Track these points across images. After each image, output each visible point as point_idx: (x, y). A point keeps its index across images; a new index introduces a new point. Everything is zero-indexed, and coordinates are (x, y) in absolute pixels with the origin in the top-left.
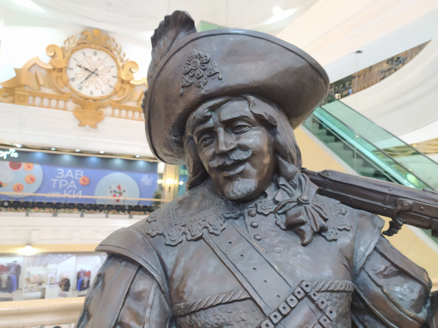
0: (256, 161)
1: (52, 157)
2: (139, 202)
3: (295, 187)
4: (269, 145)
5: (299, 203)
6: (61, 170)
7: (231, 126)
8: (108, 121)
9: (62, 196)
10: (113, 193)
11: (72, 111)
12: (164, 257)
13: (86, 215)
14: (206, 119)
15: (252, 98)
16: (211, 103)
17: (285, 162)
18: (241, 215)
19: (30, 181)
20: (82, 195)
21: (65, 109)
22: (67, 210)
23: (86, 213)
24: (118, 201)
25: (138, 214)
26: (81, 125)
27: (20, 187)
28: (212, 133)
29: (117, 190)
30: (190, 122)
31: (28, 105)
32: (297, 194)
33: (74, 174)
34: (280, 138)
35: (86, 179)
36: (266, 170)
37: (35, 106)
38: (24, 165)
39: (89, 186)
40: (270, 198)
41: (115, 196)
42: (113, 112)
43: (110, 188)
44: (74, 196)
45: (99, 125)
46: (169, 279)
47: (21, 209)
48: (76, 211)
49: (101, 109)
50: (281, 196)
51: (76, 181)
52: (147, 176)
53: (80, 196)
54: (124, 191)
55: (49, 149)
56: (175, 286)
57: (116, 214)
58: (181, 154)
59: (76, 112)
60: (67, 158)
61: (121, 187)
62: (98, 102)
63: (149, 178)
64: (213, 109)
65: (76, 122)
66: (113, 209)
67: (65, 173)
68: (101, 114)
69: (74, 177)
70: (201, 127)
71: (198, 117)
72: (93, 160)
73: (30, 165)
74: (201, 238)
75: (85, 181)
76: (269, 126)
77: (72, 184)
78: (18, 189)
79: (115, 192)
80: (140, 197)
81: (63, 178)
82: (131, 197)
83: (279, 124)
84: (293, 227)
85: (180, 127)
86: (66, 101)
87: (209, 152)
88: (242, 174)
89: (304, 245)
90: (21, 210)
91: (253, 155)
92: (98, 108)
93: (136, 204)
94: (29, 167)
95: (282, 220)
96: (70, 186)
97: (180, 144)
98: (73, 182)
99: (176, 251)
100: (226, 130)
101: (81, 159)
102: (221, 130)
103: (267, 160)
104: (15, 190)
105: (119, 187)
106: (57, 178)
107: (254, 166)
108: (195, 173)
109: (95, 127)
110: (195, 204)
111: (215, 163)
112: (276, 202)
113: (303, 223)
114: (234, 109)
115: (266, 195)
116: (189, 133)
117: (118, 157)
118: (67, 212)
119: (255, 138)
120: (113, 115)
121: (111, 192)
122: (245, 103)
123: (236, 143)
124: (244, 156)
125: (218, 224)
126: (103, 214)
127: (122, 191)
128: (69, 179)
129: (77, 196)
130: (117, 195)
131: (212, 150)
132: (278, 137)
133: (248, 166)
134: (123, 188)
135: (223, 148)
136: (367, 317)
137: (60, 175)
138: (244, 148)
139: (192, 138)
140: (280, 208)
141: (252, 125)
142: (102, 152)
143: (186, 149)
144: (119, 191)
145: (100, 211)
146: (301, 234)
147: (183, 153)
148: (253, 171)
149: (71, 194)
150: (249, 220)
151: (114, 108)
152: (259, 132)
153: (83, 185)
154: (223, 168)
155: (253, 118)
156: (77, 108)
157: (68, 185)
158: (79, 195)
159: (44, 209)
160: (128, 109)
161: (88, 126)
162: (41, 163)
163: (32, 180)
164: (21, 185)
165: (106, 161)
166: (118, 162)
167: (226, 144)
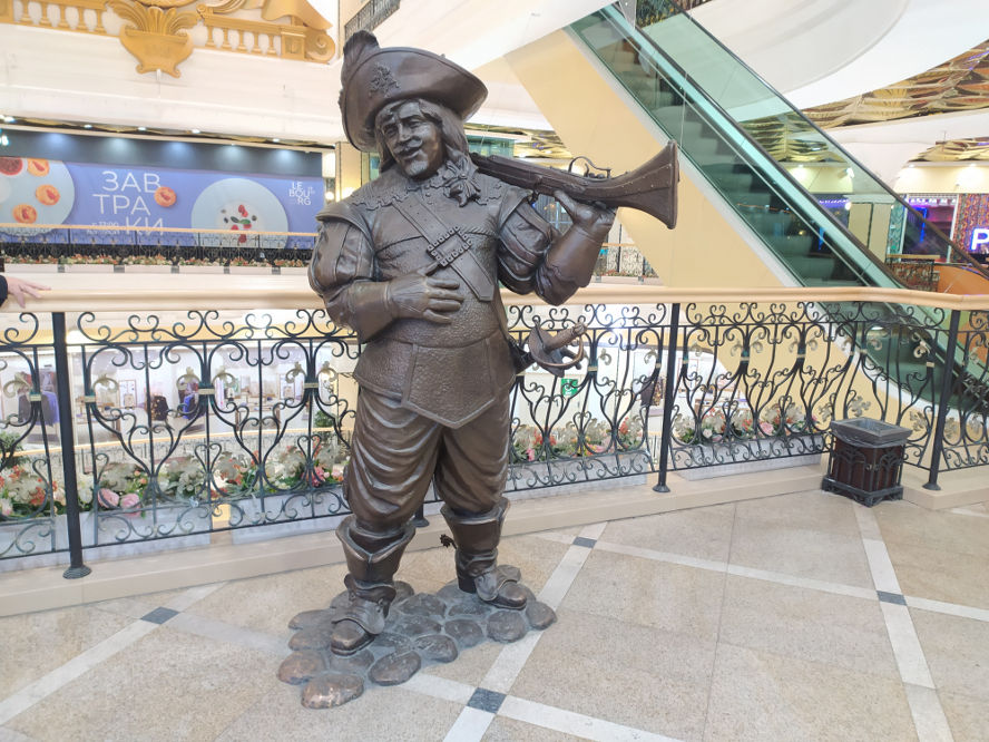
0: (426, 148)
1: (87, 142)
2: (290, 239)
3: (459, 167)
4: (437, 136)
5: (460, 179)
6: (112, 174)
7: (408, 122)
8: (202, 57)
9: (122, 228)
10: (231, 223)
11: (118, 36)
12: (367, 218)
13: (182, 268)
14: (390, 117)
15: (421, 101)
16: (392, 105)
17: (451, 149)
18: (420, 188)
19: (48, 200)
20: (164, 226)
21: (100, 30)
22: (143, 259)
23: (183, 264)
24: (243, 238)
25: (291, 266)
26: (142, 69)
27: (29, 213)
28: (394, 128)
29: (239, 216)
30: (378, 120)
31: (13, 21)
32: (459, 172)
33: (141, 183)
34: (446, 130)
35: (167, 193)
36: (435, 155)
37: (29, 23)
38: (26, 163)
39: (175, 206)
40: (440, 176)
41: (235, 228)
42: (210, 36)
43: (224, 211)
44: (148, 229)
45: (182, 68)
46: (370, 231)
47: (46, 257)
48: (161, 259)
49: (182, 31)
50: (448, 174)
51: (148, 198)
52: (299, 184)
53: (162, 229)
54: (254, 219)
55: (79, 126)
56: (375, 234)
57: (245, 265)
58: (373, 144)
59: (127, 37)
60: (119, 145)
61: (247, 209)
62: (173, 12)
63: (305, 188)
64: (393, 109)
65: (133, 63)
66: (237, 256)
67: (121, 181)
68: (183, 42)
69: (143, 190)
70: (386, 123)
71: (384, 116)
72: (178, 149)
73: (42, 163)
74: (391, 204)
75: (167, 198)
76: (436, 121)
77: (140, 205)
78: (25, 216)
79: (234, 219)
80: (290, 230)
81: (119, 192)
82: (272, 229)
83: (443, 119)
84: (454, 195)
85: (371, 122)
86: (99, 12)
87: (394, 142)
88: (417, 158)
89: (461, 207)
90: (46, 261)
91: (424, 143)
92: (174, 27)
93: (283, 246)
94: (41, 169)
95: (448, 191)
96: (135, 208)
97: (372, 135)
98: (140, 198)
99: (374, 214)
100: (404, 125)
101: (150, 146)
102: (401, 126)
103: (436, 147)
104: (18, 220)
105: (242, 210)
106: (105, 192)
107: (425, 152)
108: (385, 159)
109: (174, 73)
110: (386, 182)
111: (398, 150)
112: (444, 179)
113: (460, 192)
114: (411, 109)
115: (437, 174)
116: (378, 127)
117: (233, 143)
118: (143, 262)
119: (425, 131)
120: (210, 45)
121: (226, 220)
122: (416, 104)
123: (411, 135)
124: (417, 144)
125: (403, 195)
126: (217, 267)
127: (249, 218)
128: (132, 193)
129: (154, 228)
130: (240, 226)
131: (395, 141)
132: (444, 130)
133: (420, 152)
134: (251, 212)
135: (402, 139)
136: (509, 258)
137: (113, 185)
138: (417, 139)
139: (380, 131)
140: (447, 182)
141: (423, 121)
142: (196, 132)
143: (377, 140)
144: (243, 218)
145: (212, 261)
146: (459, 200)
147: (375, 142)
148: (425, 155)
149: (142, 224)
150: (424, 191)
151: (210, 28)
152: (429, 126)
153: (165, 207)
154: (403, 154)
155: (422, 116)
156: (127, 27)
157: (132, 205)
158: (158, 226)
159: (94, 258)
160: (242, 28)
161: (159, 71)
162: (65, 158)
163: (53, 196)
164: (30, 208)
165: (205, 150)
166: (232, 153)
167: (404, 136)
